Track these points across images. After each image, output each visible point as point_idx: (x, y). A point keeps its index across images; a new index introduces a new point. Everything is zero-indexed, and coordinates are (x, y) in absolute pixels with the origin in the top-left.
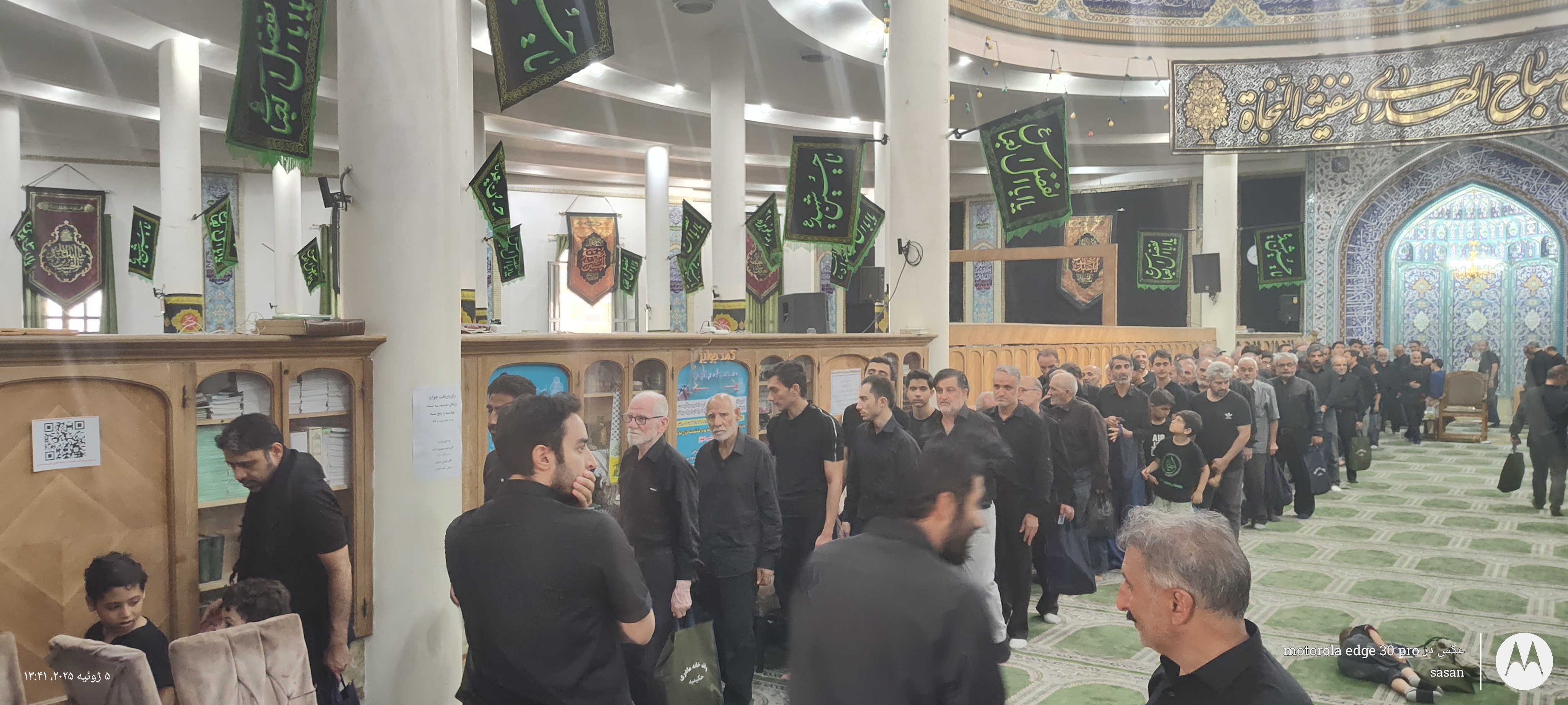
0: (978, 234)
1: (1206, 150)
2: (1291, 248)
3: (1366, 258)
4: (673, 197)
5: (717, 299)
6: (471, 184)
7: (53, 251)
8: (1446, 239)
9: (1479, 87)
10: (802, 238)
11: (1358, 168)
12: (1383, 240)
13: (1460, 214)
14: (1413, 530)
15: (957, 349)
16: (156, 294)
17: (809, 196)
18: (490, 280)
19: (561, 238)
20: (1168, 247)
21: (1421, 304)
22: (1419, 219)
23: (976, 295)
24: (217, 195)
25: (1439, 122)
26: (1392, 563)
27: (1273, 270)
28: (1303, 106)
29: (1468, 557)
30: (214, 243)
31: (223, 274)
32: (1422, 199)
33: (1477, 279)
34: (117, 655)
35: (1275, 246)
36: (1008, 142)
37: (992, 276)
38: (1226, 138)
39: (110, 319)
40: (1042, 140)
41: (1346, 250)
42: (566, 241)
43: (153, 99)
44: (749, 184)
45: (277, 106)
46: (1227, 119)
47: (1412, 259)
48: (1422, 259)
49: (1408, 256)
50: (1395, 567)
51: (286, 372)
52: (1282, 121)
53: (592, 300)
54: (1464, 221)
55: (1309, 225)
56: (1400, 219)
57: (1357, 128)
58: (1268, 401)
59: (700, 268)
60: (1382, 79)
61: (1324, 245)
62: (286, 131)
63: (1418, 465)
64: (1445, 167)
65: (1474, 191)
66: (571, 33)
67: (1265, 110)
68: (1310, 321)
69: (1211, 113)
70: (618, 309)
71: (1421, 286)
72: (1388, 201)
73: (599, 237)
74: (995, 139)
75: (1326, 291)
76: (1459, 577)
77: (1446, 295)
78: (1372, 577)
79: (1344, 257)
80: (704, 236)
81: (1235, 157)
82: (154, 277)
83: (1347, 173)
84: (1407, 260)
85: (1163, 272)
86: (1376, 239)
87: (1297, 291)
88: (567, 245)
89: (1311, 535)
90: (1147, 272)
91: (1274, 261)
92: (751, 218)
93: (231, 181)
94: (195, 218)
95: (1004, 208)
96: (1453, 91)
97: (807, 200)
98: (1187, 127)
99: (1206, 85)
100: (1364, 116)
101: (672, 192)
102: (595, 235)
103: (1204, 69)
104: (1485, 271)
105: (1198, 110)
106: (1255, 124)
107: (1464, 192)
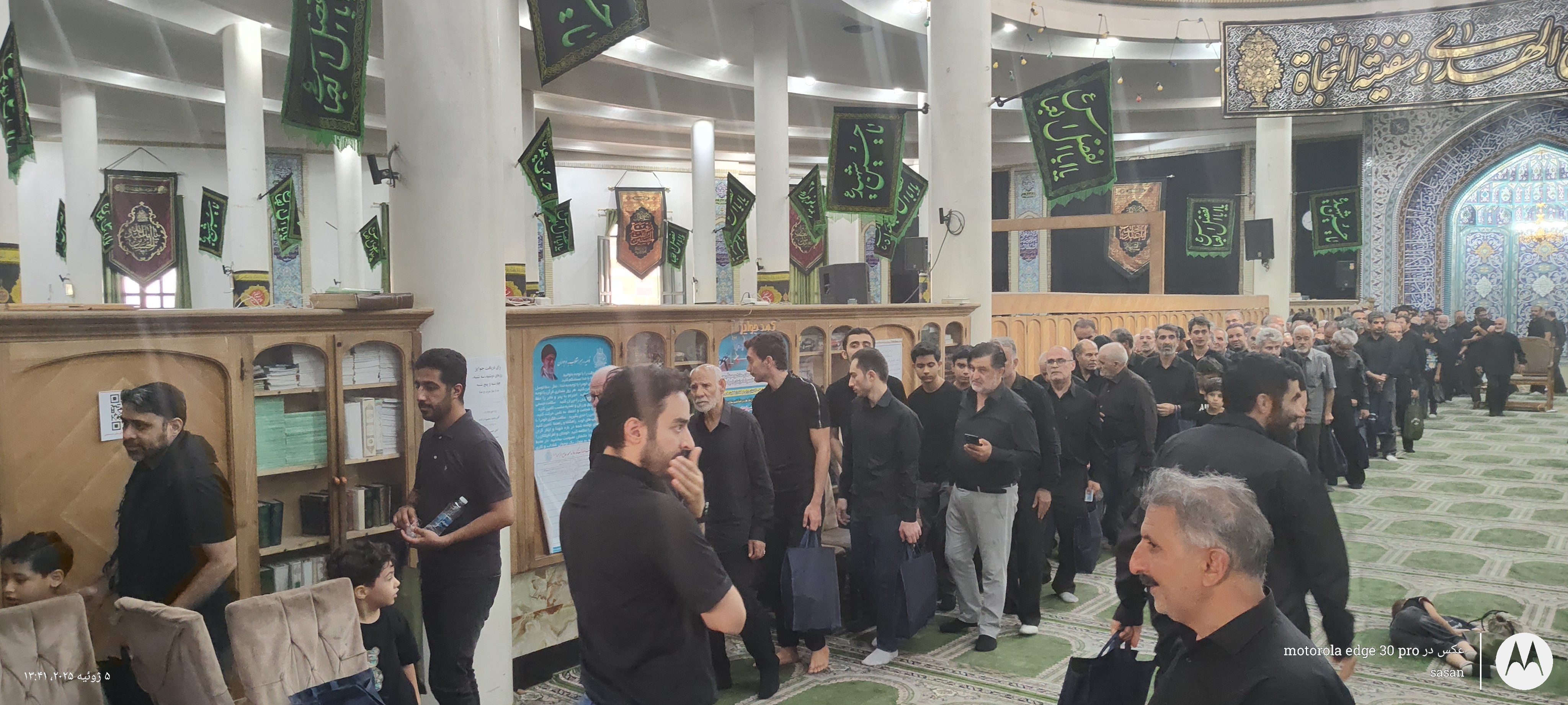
0: (1023, 202)
1: (1259, 113)
2: (1347, 213)
3: (1426, 223)
4: (719, 171)
5: (761, 271)
6: (520, 161)
7: (130, 231)
8: (1510, 202)
9: (1548, 42)
10: (844, 208)
11: (1418, 130)
12: (1443, 203)
13: (1527, 176)
14: (1473, 500)
15: (1000, 318)
16: (225, 272)
17: (850, 167)
18: (541, 255)
19: (610, 213)
20: (1219, 213)
21: (1485, 269)
22: (1482, 181)
23: (1021, 264)
24: (282, 175)
25: (1505, 80)
26: (1449, 534)
27: (1329, 236)
28: (1360, 66)
29: (1529, 528)
30: (279, 222)
31: (288, 251)
32: (1485, 161)
33: (1544, 243)
34: (176, 617)
35: (1330, 211)
36: (1051, 109)
37: (1038, 246)
38: (1279, 100)
39: (184, 294)
40: (1086, 106)
41: (1405, 214)
42: (615, 215)
43: (217, 82)
44: (794, 157)
45: (329, 86)
46: (1280, 81)
47: (1474, 223)
48: (1486, 223)
49: (1470, 220)
50: (1452, 539)
51: (339, 344)
52: (1338, 82)
53: (641, 274)
54: (1530, 183)
55: (1367, 189)
56: (1462, 182)
57: (1417, 88)
58: (1324, 370)
59: (745, 241)
60: (1444, 37)
61: (1382, 210)
62: (338, 110)
63: (1479, 434)
64: (1511, 127)
65: (1542, 152)
66: (607, 7)
67: (1320, 71)
68: (1367, 287)
69: (1264, 76)
70: (666, 283)
71: (1484, 251)
72: (1450, 164)
73: (647, 211)
74: (1037, 106)
75: (1383, 257)
76: (1521, 549)
77: (1510, 259)
78: (1427, 548)
79: (1402, 221)
80: (748, 209)
81: (1289, 120)
82: (223, 255)
83: (1406, 135)
84: (1469, 223)
85: (1213, 239)
86: (1437, 203)
87: (1354, 256)
88: (616, 219)
89: (1365, 505)
90: (1197, 239)
91: (1329, 226)
92: (794, 190)
93: (295, 161)
94: (260, 197)
95: (1046, 176)
96: (1520, 47)
97: (848, 170)
98: (1239, 89)
99: (1259, 47)
100: (1423, 77)
101: (719, 165)
102: (643, 210)
103: (1256, 31)
104: (1554, 233)
105: (1250, 72)
106: (1310, 86)
107: (1530, 152)
